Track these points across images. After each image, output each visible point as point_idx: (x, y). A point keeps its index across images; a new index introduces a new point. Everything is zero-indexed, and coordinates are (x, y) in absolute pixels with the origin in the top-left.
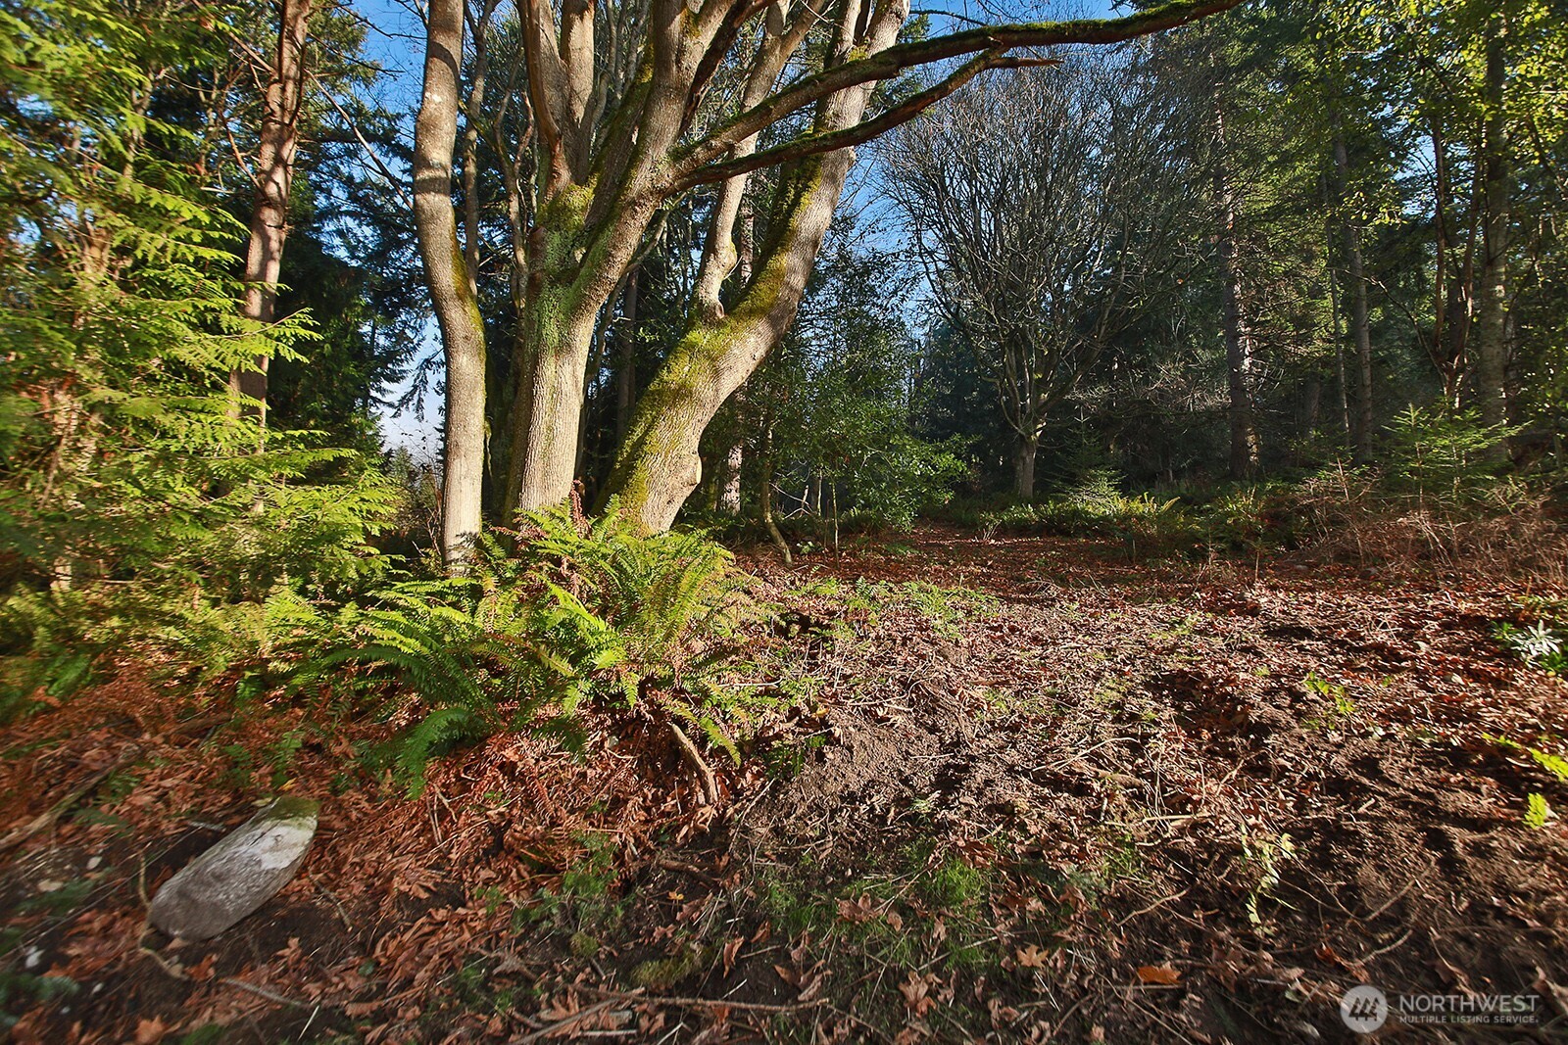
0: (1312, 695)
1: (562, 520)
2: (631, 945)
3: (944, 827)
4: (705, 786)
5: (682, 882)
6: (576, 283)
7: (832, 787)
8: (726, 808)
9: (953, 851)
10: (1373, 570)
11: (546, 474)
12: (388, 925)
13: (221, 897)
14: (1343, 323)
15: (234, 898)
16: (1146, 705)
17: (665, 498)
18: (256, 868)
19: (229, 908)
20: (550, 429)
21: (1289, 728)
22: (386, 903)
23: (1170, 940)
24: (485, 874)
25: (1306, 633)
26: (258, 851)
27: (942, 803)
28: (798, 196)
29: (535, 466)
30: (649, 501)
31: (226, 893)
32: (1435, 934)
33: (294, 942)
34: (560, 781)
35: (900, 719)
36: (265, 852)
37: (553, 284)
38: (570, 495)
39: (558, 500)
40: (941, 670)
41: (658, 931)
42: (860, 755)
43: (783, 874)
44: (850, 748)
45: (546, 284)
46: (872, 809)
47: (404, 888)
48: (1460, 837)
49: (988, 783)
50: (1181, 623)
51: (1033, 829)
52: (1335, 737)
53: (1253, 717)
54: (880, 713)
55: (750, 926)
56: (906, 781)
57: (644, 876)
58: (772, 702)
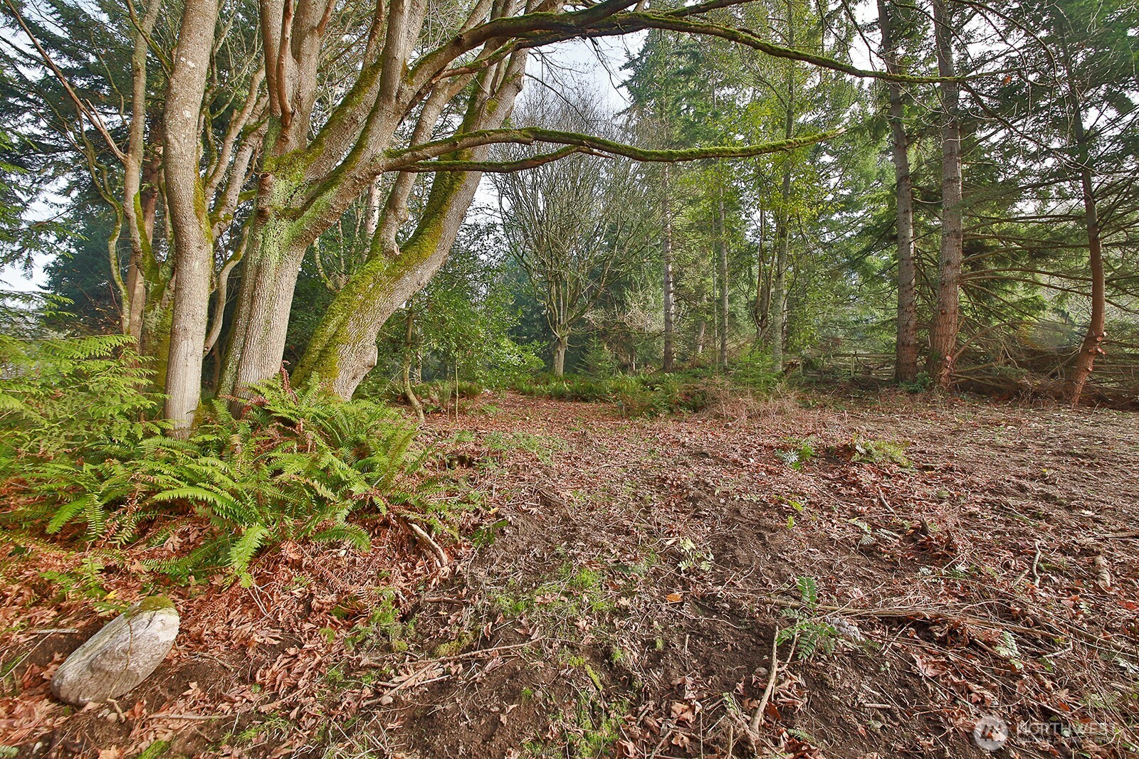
0: (712, 484)
1: (276, 390)
2: (427, 640)
3: (574, 557)
4: (439, 557)
5: (443, 607)
6: (299, 221)
7: (510, 548)
8: (455, 567)
9: (581, 566)
10: (730, 424)
11: (263, 356)
12: (258, 663)
13: (132, 665)
14: (718, 292)
15: (143, 665)
16: (645, 492)
17: (351, 375)
18: (156, 642)
19: (139, 671)
20: (268, 322)
21: (705, 497)
22: (250, 652)
23: (674, 586)
24: (307, 626)
25: (706, 455)
26: (154, 631)
27: (569, 547)
28: (452, 183)
29: (254, 348)
30: (340, 378)
31: (137, 661)
32: (761, 569)
33: (193, 685)
34: (339, 566)
35: (535, 510)
36: (159, 631)
37: (278, 217)
38: (281, 371)
39: (271, 375)
40: (549, 483)
41: (442, 631)
42: (521, 529)
43: (501, 591)
44: (517, 527)
45: (273, 217)
46: (535, 555)
47: (260, 640)
48: (767, 535)
49: (588, 535)
50: (653, 451)
51: (613, 552)
52: (722, 501)
53: (691, 494)
54: (524, 508)
55: (492, 616)
56: (547, 540)
57: (417, 608)
58: (467, 506)
